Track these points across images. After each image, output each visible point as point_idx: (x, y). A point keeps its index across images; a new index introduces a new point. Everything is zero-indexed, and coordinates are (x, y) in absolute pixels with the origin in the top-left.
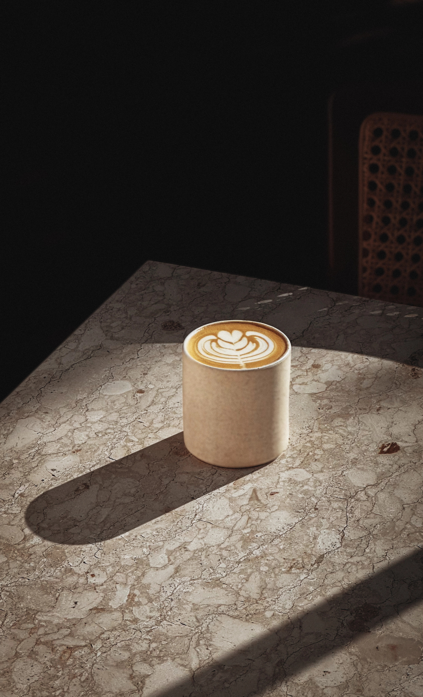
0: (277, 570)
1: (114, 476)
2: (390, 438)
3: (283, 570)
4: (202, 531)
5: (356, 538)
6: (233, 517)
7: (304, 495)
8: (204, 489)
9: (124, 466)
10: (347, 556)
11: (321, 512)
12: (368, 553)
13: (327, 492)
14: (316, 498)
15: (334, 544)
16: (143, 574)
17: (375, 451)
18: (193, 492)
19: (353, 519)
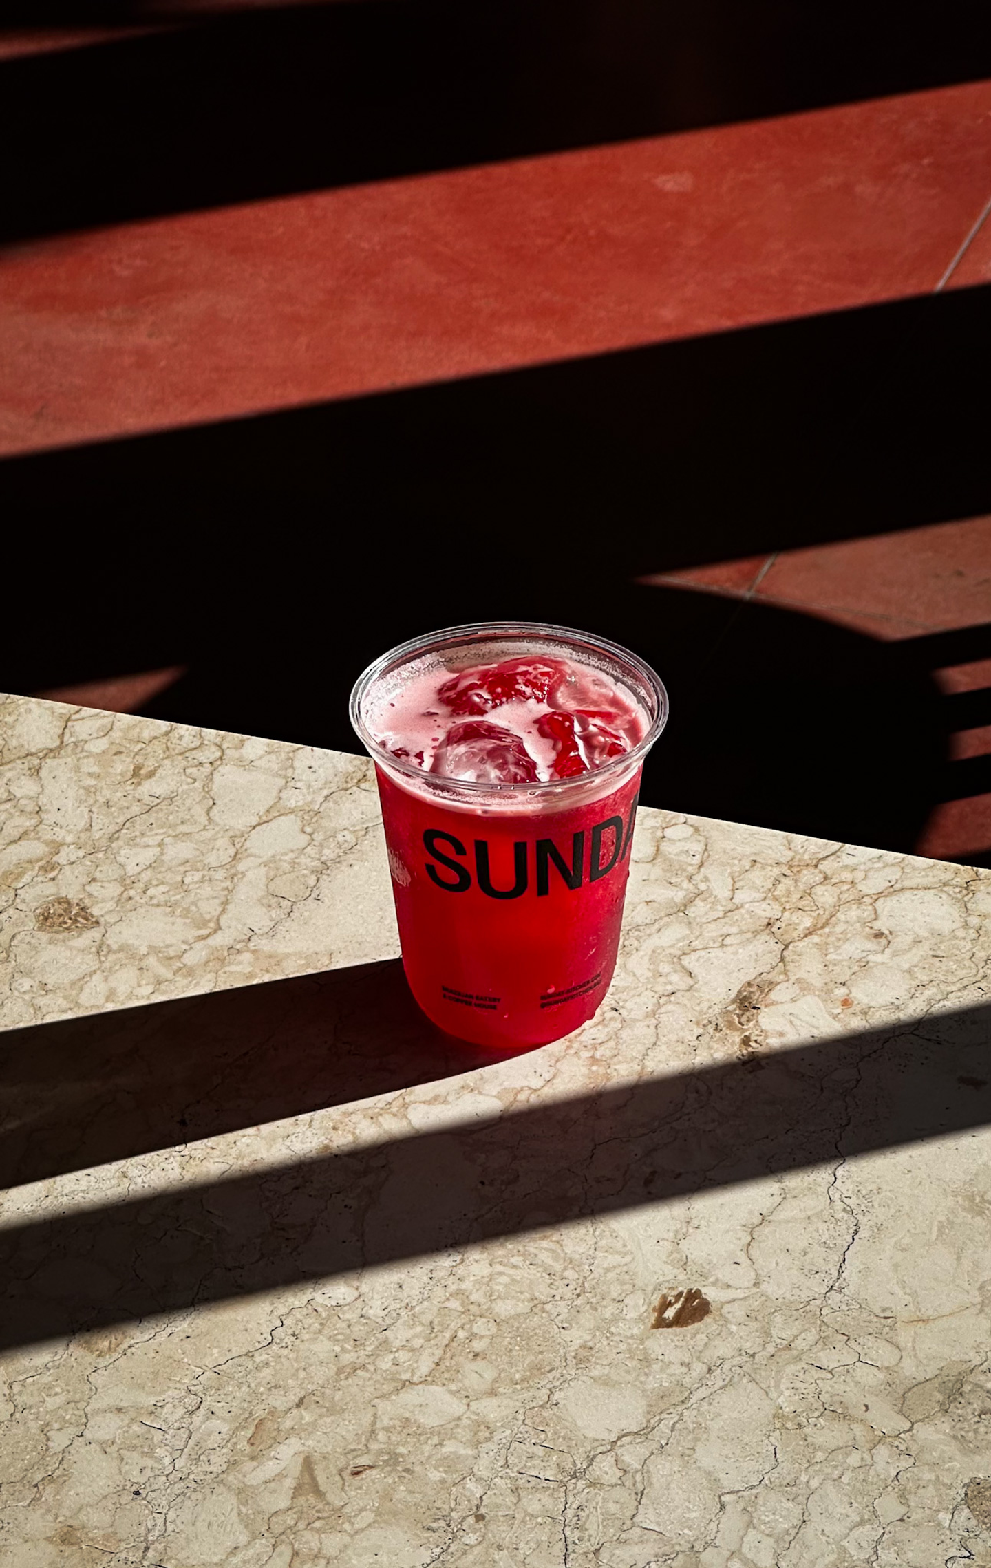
2: (682, 1276)
6: (251, 1552)
7: (446, 1472)
8: (167, 1460)
11: (492, 1527)
13: (510, 1462)
14: (479, 1480)
17: (640, 1319)
18: (136, 1472)
19: (583, 1547)
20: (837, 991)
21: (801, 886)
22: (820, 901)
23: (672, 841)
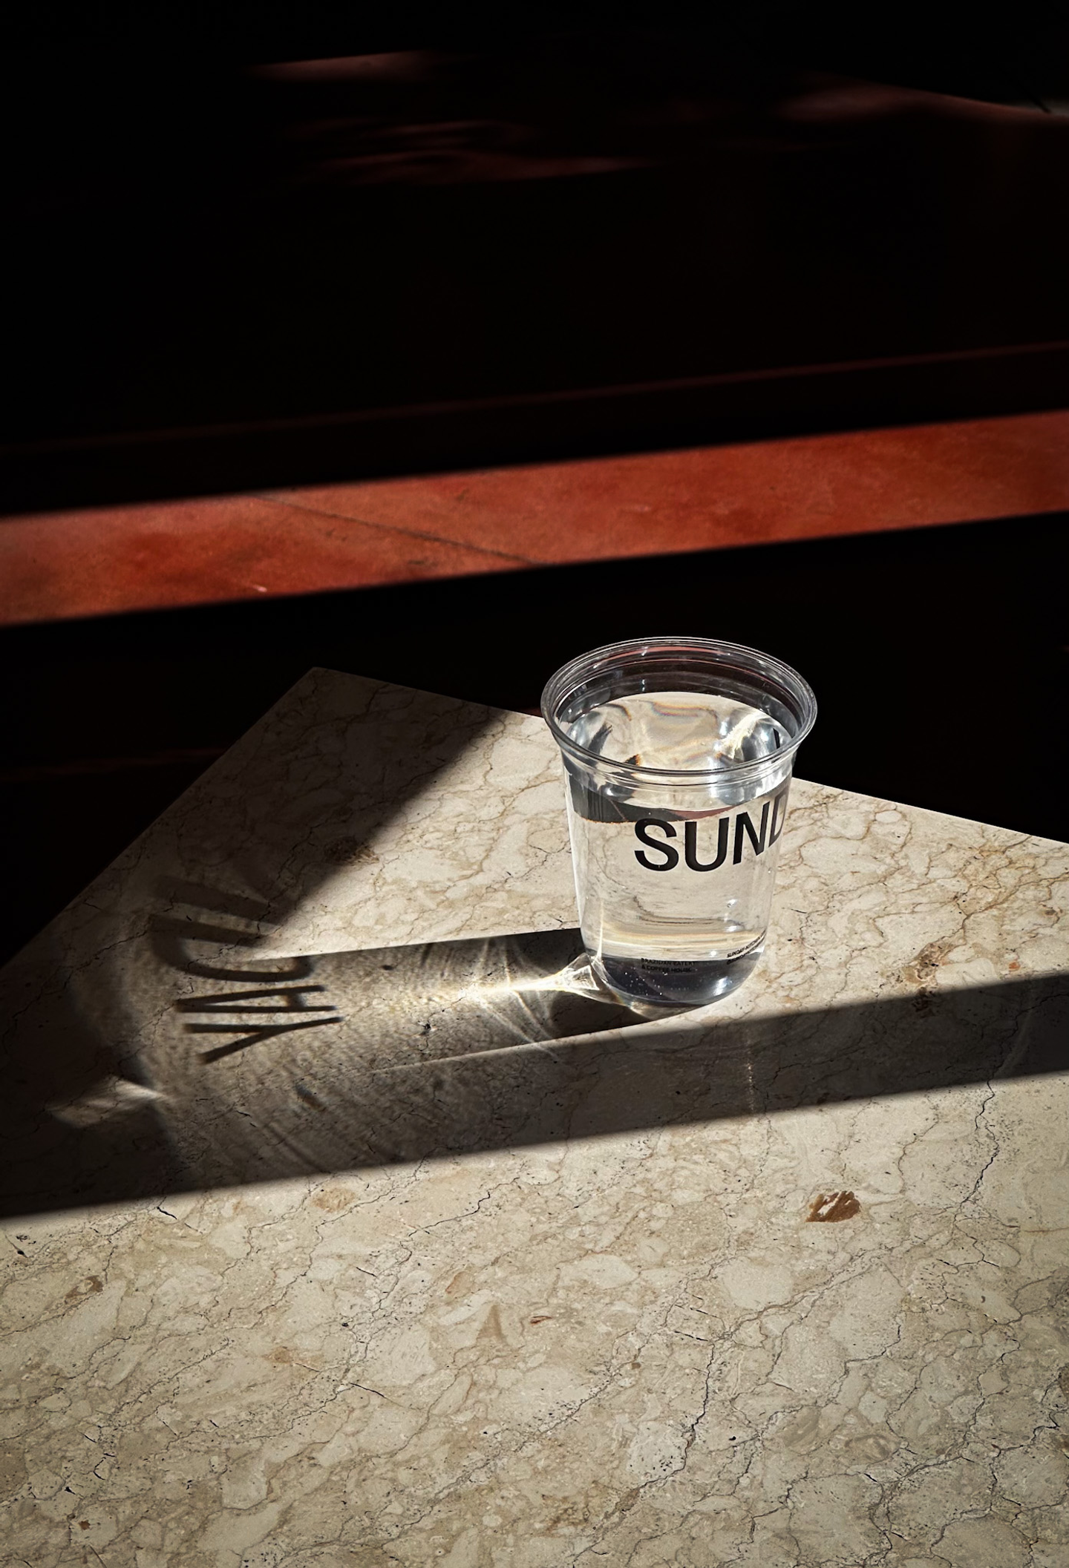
0: (521, 1527)
1: (164, 1259)
2: (839, 1180)
3: (538, 1526)
4: (357, 1413)
5: (721, 1447)
6: (436, 1379)
7: (612, 1326)
8: (375, 1300)
9: (192, 1232)
10: (694, 1493)
11: (645, 1374)
12: (746, 1488)
13: (669, 1322)
14: (641, 1335)
15: (667, 1461)
16: (203, 1527)
17: (798, 1213)
18: (346, 1308)
19: (721, 1396)
20: (1007, 956)
21: (989, 868)
22: (1003, 880)
23: (881, 824)
